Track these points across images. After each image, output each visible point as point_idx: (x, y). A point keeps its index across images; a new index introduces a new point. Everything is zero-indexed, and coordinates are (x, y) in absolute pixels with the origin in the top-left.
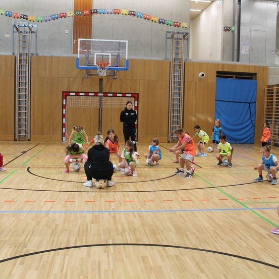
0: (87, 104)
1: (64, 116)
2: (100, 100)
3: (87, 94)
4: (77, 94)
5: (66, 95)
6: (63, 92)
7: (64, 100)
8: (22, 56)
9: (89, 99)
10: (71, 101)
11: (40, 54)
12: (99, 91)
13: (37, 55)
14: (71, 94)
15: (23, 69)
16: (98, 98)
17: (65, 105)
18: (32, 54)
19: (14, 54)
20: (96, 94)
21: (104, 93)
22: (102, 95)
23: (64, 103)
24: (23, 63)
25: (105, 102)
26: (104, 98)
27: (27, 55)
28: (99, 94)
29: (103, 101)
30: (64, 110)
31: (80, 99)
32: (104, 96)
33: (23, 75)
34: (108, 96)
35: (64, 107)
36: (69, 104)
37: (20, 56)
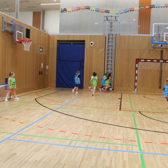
0: (152, 67)
1: (136, 75)
2: (161, 65)
3: (152, 61)
4: (146, 60)
5: (138, 61)
6: (136, 59)
7: (137, 65)
8: (110, 36)
9: (154, 64)
10: (142, 65)
11: (121, 34)
12: (160, 59)
13: (119, 35)
14: (142, 60)
15: (110, 44)
16: (159, 63)
17: (137, 68)
18: (116, 35)
19: (104, 34)
20: (158, 61)
21: (163, 60)
22: (162, 61)
23: (137, 67)
24: (110, 40)
25: (164, 66)
26: (164, 64)
27: (113, 35)
28: (161, 61)
29: (163, 66)
30: (137, 71)
31: (148, 64)
32: (163, 62)
33: (110, 48)
34: (166, 62)
35: (136, 69)
36: (140, 67)
37: (109, 35)
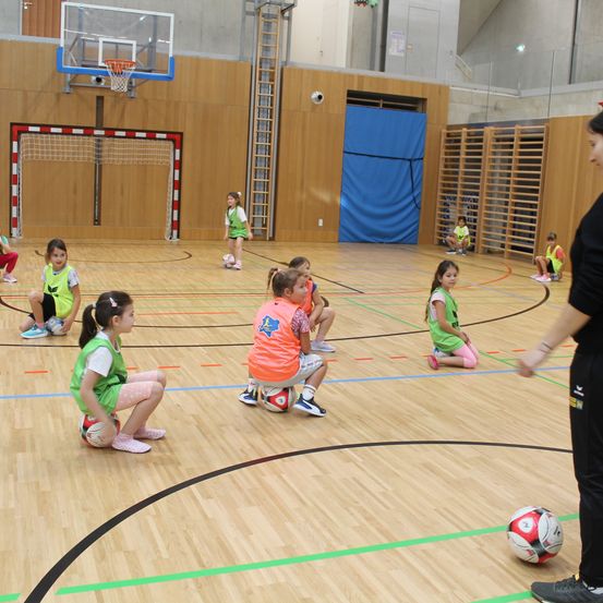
0: (68, 153)
1: (14, 179)
2: (98, 146)
3: (67, 130)
4: (45, 129)
5: (18, 130)
6: (12, 124)
7: (15, 144)
9: (73, 143)
10: (32, 146)
12: (94, 125)
14: (31, 129)
16: (92, 140)
17: (17, 155)
20: (88, 131)
21: (106, 129)
22: (103, 133)
23: (15, 150)
25: (109, 151)
26: (107, 141)
28: (96, 132)
29: (105, 148)
30: (15, 165)
31: (52, 142)
32: (105, 136)
34: (114, 137)
35: (14, 158)
36: (27, 152)
